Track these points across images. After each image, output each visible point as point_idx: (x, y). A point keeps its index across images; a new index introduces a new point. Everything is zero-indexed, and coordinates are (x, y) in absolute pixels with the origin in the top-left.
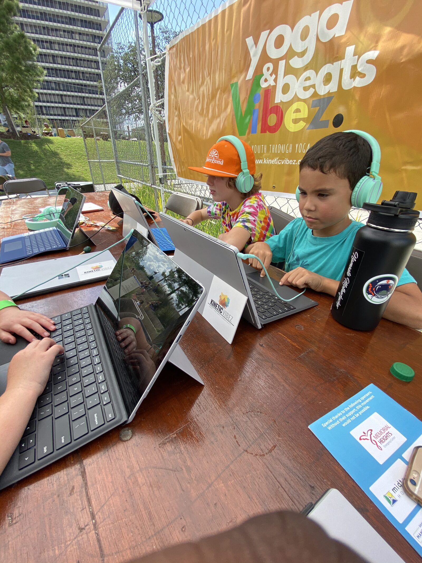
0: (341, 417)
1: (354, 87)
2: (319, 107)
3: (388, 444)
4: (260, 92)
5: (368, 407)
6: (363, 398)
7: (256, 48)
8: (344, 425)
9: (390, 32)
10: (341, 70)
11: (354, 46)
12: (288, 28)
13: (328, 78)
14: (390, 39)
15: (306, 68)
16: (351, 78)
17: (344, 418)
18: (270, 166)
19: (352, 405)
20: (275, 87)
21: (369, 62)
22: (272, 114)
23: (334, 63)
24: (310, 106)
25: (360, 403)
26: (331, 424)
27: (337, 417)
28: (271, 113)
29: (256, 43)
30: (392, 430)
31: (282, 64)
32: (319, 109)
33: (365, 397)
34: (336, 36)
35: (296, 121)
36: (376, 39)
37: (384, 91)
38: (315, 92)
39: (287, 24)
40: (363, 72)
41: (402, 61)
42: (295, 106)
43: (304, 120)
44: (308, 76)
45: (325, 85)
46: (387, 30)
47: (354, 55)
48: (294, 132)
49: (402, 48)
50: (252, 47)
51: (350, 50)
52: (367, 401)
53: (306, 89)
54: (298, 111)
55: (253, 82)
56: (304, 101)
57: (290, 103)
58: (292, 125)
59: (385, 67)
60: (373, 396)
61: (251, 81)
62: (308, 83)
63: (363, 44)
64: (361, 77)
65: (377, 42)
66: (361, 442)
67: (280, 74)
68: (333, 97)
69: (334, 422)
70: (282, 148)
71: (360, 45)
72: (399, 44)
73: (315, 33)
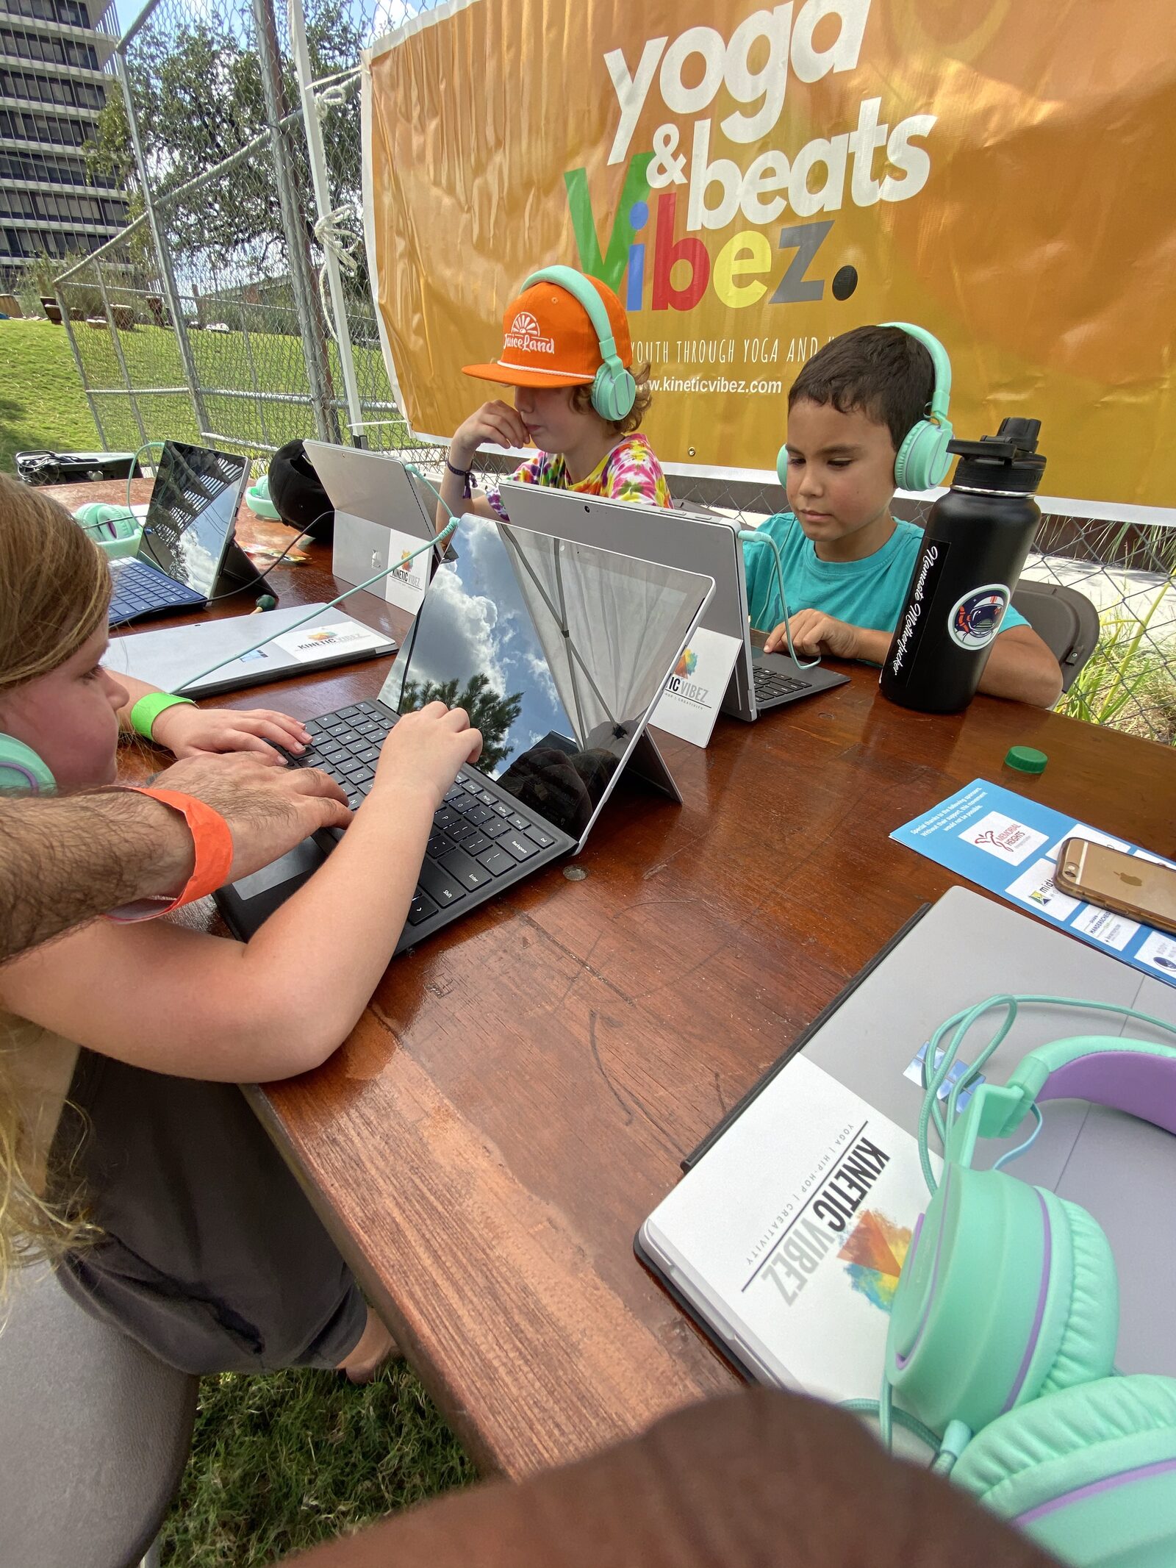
0: (939, 820)
1: (881, 201)
2: (797, 248)
3: (1021, 844)
4: (649, 200)
5: (979, 807)
6: (968, 797)
7: (633, 80)
8: (946, 829)
9: (959, 73)
10: (851, 158)
11: (879, 99)
12: (715, 37)
13: (818, 176)
14: (960, 89)
15: (764, 145)
16: (873, 179)
17: (944, 822)
18: (681, 396)
19: (953, 806)
20: (685, 188)
21: (915, 141)
22: (679, 261)
23: (833, 139)
24: (778, 242)
25: (964, 804)
26: (925, 829)
27: (931, 821)
28: (676, 260)
29: (632, 68)
30: (1023, 828)
31: (702, 130)
32: (799, 252)
33: (971, 794)
34: (835, 71)
35: (742, 281)
36: (929, 86)
37: (947, 215)
38: (788, 209)
39: (712, 27)
40: (898, 166)
41: (987, 145)
42: (738, 242)
43: (762, 278)
44: (769, 164)
45: (810, 191)
46: (952, 68)
47: (880, 122)
48: (737, 310)
49: (987, 113)
50: (621, 78)
51: (870, 108)
52: (977, 799)
53: (765, 198)
54: (745, 254)
55: (626, 172)
56: (764, 229)
57: (726, 233)
58: (733, 289)
59: (949, 158)
60: (984, 793)
61: (622, 171)
62: (770, 185)
63: (898, 96)
64: (897, 179)
65: (931, 94)
66: (979, 845)
67: (697, 156)
68: (829, 224)
69: (929, 827)
70: (709, 351)
71: (893, 101)
72: (981, 103)
73: (786, 58)
